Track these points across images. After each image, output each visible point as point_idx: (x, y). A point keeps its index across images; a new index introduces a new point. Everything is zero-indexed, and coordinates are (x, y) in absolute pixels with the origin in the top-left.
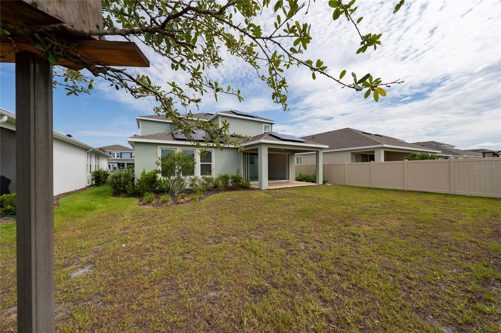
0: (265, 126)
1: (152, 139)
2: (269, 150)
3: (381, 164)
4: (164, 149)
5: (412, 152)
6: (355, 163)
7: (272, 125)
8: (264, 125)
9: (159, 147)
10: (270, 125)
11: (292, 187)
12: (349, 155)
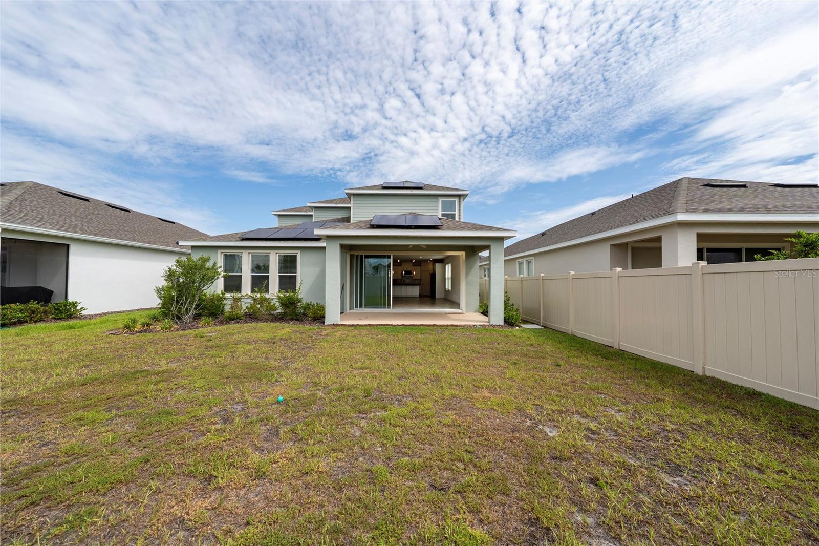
7: (460, 199)
8: (441, 200)
9: (219, 251)
10: (457, 200)
12: (604, 254)
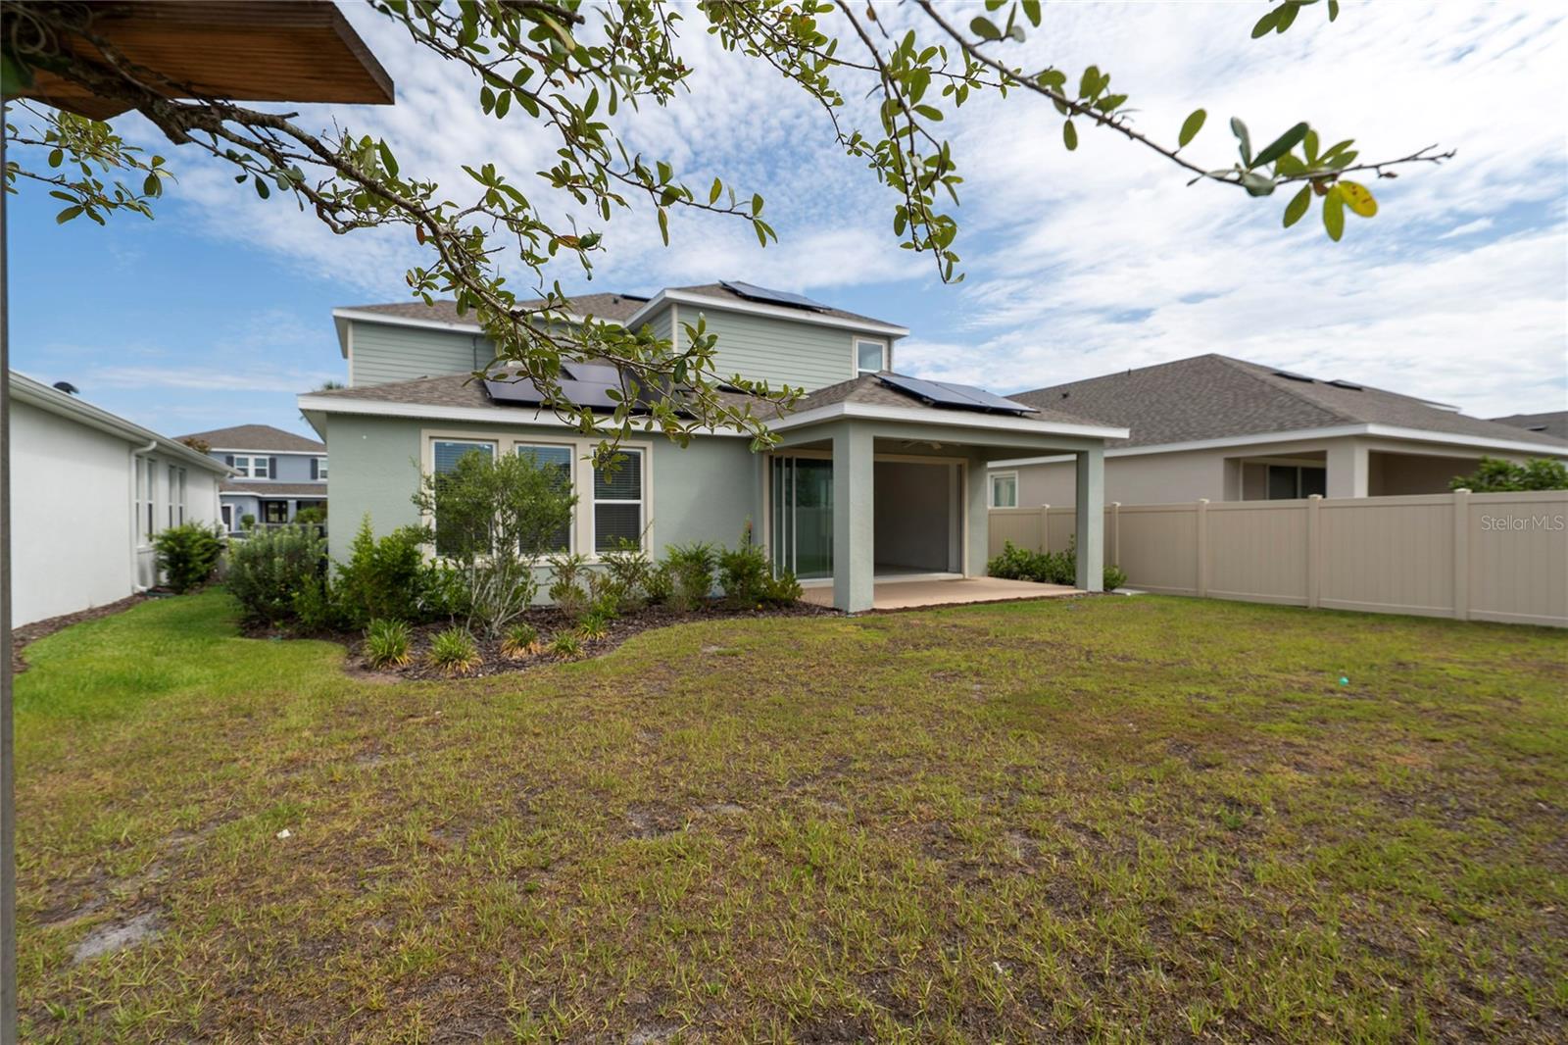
0: (861, 347)
1: (399, 399)
2: (880, 445)
3: (1357, 506)
4: (449, 442)
5: (1491, 457)
6: (1242, 504)
7: (890, 344)
8: (857, 341)
9: (426, 433)
10: (883, 344)
11: (975, 603)
12: (1215, 472)
